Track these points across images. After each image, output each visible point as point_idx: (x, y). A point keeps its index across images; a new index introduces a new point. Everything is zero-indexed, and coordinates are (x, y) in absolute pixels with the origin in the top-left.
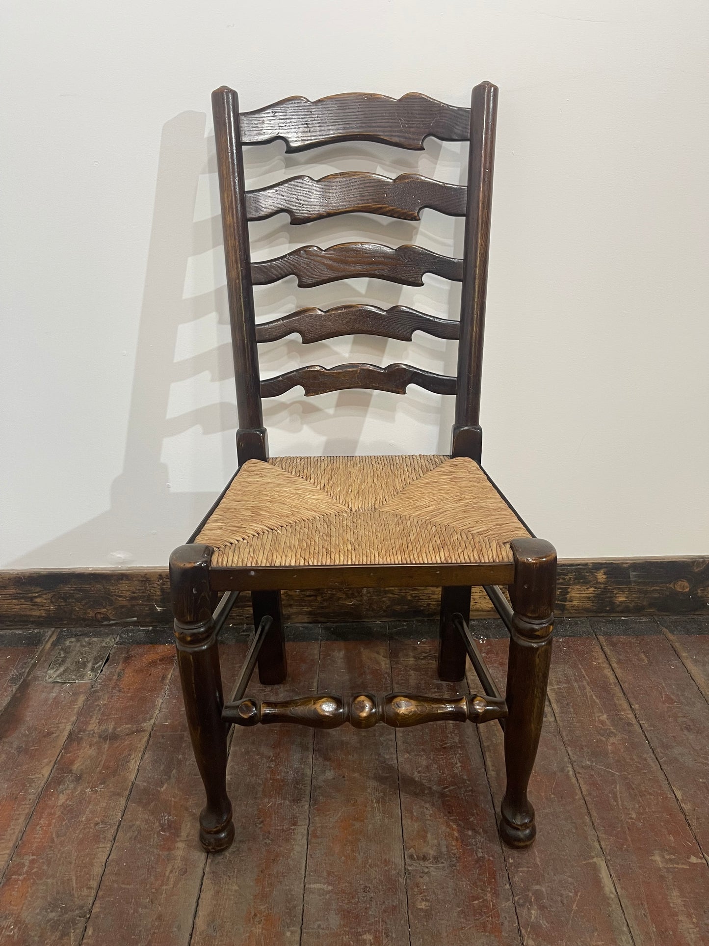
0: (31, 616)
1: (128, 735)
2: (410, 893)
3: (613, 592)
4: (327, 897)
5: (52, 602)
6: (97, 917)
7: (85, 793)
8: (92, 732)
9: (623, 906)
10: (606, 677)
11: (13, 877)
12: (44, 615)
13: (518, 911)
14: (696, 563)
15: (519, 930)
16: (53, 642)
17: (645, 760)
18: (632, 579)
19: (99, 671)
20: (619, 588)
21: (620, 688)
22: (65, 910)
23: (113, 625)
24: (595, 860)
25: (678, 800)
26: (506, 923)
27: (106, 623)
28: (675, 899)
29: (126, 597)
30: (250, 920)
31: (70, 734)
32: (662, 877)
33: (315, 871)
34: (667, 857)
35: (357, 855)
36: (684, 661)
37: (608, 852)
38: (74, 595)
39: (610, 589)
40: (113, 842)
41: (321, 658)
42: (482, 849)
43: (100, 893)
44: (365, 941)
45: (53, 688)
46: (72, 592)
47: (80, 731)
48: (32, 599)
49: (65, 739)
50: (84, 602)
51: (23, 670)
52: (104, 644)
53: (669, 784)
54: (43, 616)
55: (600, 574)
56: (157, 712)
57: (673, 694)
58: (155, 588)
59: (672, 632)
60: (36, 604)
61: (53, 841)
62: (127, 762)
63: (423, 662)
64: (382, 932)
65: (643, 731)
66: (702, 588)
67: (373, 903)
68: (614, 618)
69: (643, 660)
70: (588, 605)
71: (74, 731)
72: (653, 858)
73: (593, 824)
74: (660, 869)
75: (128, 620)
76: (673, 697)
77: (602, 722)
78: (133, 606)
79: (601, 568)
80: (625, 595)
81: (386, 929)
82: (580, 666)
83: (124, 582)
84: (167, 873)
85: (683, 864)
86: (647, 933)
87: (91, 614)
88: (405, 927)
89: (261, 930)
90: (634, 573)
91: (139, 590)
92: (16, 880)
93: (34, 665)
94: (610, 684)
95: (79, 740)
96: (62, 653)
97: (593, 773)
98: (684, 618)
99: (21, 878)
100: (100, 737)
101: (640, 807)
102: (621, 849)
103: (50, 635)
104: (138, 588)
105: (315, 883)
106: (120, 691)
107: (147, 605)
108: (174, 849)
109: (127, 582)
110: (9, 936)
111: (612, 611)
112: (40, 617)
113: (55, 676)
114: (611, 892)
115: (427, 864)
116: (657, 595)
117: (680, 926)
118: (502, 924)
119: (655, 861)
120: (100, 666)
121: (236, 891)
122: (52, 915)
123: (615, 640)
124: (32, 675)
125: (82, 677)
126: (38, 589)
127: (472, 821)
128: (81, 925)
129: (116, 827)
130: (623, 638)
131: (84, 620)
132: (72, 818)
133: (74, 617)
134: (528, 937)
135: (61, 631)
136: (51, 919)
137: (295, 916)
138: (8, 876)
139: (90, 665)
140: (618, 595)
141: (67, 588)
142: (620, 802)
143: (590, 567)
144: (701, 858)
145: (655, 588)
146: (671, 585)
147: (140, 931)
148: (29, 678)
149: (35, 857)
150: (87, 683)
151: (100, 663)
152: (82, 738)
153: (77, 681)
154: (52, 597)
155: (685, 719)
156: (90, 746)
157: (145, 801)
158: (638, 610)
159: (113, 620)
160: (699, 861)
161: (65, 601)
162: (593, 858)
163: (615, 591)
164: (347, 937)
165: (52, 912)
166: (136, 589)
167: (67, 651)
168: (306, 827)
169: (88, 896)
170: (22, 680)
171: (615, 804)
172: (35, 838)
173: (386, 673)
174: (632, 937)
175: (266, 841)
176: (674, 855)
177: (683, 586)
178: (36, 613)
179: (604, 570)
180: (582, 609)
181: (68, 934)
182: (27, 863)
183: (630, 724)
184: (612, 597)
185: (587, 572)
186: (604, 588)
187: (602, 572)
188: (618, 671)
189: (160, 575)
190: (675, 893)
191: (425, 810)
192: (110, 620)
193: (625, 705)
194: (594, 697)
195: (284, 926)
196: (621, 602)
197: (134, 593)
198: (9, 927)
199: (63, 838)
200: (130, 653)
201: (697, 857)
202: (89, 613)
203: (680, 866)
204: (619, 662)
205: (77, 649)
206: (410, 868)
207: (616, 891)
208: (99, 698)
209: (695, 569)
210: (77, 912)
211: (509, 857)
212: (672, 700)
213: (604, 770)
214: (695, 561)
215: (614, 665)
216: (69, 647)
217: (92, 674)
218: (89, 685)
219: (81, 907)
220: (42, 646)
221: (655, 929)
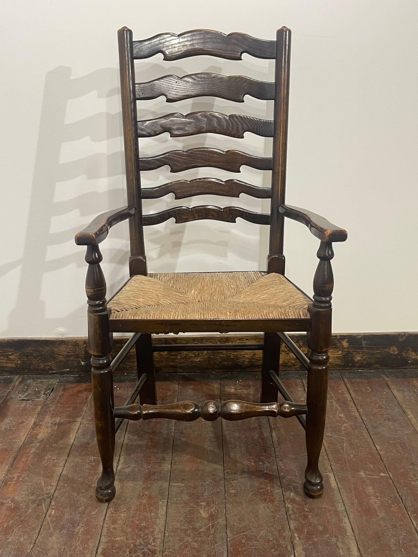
0: (6, 367)
1: (68, 423)
2: (226, 486)
3: (353, 354)
4: (182, 488)
5: (19, 358)
6: (57, 497)
7: (46, 447)
8: (47, 422)
9: (341, 492)
10: (346, 397)
11: (9, 483)
12: (13, 366)
13: (284, 493)
14: (400, 336)
15: (284, 501)
16: (20, 381)
17: (362, 433)
18: (364, 346)
19: (49, 395)
20: (356, 351)
21: (353, 402)
22: (39, 495)
23: (55, 373)
24: (328, 473)
25: (377, 450)
26: (277, 498)
27: (50, 372)
28: (370, 490)
29: (64, 355)
30: (140, 498)
31: (35, 423)
32: (364, 481)
33: (175, 478)
34: (368, 473)
35: (198, 472)
36: (393, 390)
37: (335, 470)
38: (33, 354)
39: (351, 352)
40: (63, 467)
41: (180, 388)
42: (267, 469)
43: (58, 488)
44: (201, 505)
45: (22, 402)
46: (31, 352)
47: (40, 422)
48: (7, 356)
49: (32, 425)
50: (38, 358)
51: (4, 395)
52: (50, 383)
53: (374, 443)
54: (14, 368)
55: (345, 342)
56: (84, 413)
57: (383, 404)
58: (81, 349)
59: (388, 377)
60: (9, 359)
61: (29, 467)
62: (68, 435)
63: (240, 391)
64: (210, 502)
65: (363, 421)
66: (405, 352)
67: (206, 491)
68: (354, 371)
69: (368, 390)
70: (339, 362)
71: (36, 422)
72: (360, 473)
73: (329, 459)
74: (363, 478)
75: (64, 370)
76: (382, 406)
77: (340, 417)
78: (68, 361)
79: (345, 339)
80: (361, 356)
81: (213, 500)
82: (331, 393)
83: (63, 346)
84: (94, 480)
85: (376, 476)
86: (353, 504)
87: (42, 366)
88: (223, 500)
89: (146, 501)
90: (365, 342)
91: (72, 351)
92: (10, 484)
93: (10, 392)
94: (348, 401)
95: (40, 426)
96: (25, 386)
97: (331, 438)
98: (396, 370)
99: (13, 483)
100: (52, 424)
101: (355, 453)
102: (343, 470)
103: (17, 379)
104: (71, 349)
105: (175, 483)
106: (61, 404)
107: (76, 361)
108: (98, 470)
109: (65, 346)
110: (8, 506)
111: (353, 366)
112: (11, 368)
113: (23, 397)
114: (335, 486)
115: (236, 476)
116: (379, 356)
117: (370, 501)
118: (275, 498)
119: (361, 475)
120: (49, 393)
121: (132, 486)
122: (31, 498)
123: (353, 381)
124: (9, 397)
125: (39, 397)
126: (12, 350)
127: (262, 459)
128: (48, 501)
129: (65, 461)
130: (358, 380)
131: (38, 370)
132: (40, 458)
133: (32, 368)
134: (288, 504)
135: (24, 377)
136: (31, 499)
137: (164, 496)
138: (5, 483)
139: (43, 392)
140: (356, 356)
141: (29, 350)
142: (345, 450)
143: (338, 338)
144: (386, 474)
145: (377, 351)
146: (387, 350)
147: (81, 503)
148: (8, 398)
149: (20, 474)
150: (42, 400)
151: (49, 391)
152: (41, 425)
153: (36, 399)
154: (19, 355)
155: (387, 416)
156: (47, 428)
157: (80, 451)
158: (369, 366)
159: (55, 370)
160: (385, 475)
161: (27, 357)
162: (327, 473)
163: (354, 353)
164: (192, 504)
165: (31, 496)
166: (70, 351)
167: (28, 386)
168: (170, 461)
169: (51, 489)
170: (3, 399)
171: (342, 451)
172: (19, 466)
173: (218, 396)
174: (344, 504)
175: (148, 467)
176: (372, 472)
177: (394, 350)
178: (9, 365)
179: (347, 340)
180: (335, 365)
181: (41, 505)
182: (16, 477)
183: (356, 418)
184: (352, 357)
185: (337, 341)
186: (347, 351)
187: (346, 341)
188: (353, 395)
189: (85, 342)
190: (370, 488)
191: (237, 454)
192: (53, 370)
193: (354, 409)
194: (337, 407)
195: (158, 500)
196: (358, 360)
197: (68, 353)
198: (9, 503)
199: (35, 466)
200: (66, 387)
201: (384, 473)
202: (41, 366)
203: (374, 477)
204: (354, 391)
205: (34, 385)
206: (226, 477)
207: (338, 486)
208: (49, 407)
209: (400, 339)
210: (45, 496)
211: (281, 472)
212: (382, 407)
213: (338, 438)
214: (400, 334)
215: (351, 392)
216: (29, 384)
217: (44, 396)
218: (43, 402)
219: (48, 494)
220: (14, 384)
221: (357, 502)
